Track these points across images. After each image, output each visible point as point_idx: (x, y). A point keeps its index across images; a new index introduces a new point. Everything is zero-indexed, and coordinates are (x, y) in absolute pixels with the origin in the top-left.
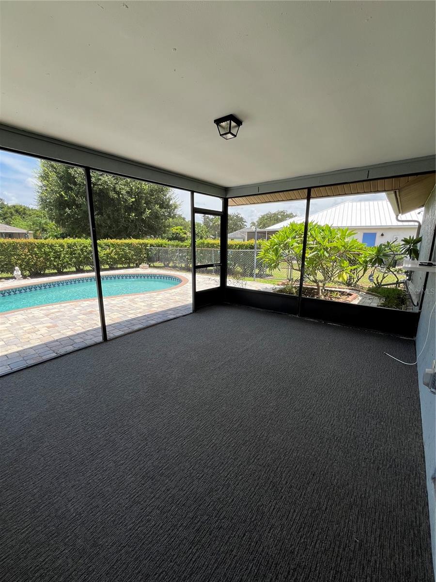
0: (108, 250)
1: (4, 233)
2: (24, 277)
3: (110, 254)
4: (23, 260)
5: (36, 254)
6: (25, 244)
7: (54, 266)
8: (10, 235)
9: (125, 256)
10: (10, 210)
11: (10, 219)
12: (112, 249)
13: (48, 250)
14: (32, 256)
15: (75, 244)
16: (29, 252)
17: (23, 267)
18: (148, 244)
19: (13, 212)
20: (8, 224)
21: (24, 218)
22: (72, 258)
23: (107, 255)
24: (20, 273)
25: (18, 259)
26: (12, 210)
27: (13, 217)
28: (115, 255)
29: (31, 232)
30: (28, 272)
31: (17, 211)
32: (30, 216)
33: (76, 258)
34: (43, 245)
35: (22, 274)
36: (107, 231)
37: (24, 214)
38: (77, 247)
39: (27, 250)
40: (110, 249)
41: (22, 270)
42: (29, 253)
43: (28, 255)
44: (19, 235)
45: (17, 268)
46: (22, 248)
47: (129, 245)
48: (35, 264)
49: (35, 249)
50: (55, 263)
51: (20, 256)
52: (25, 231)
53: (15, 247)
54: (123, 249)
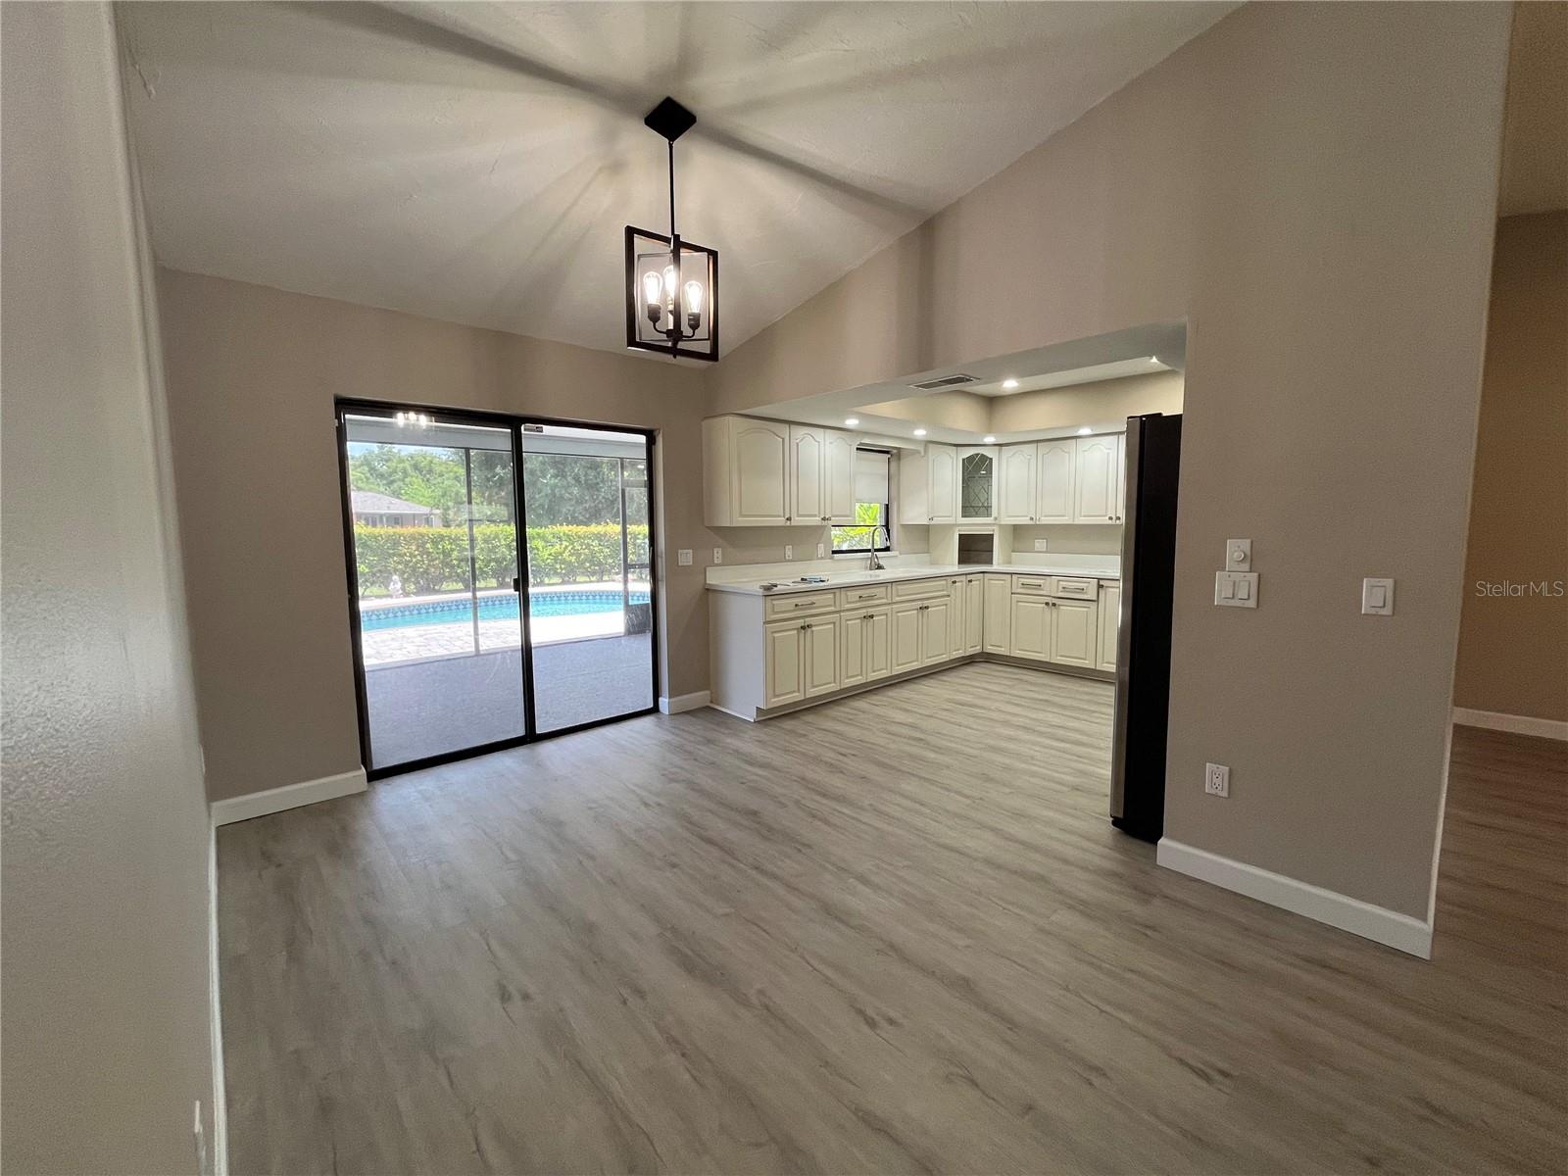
0: (558, 547)
1: (385, 514)
2: (406, 594)
3: (561, 554)
4: (406, 564)
5: (429, 554)
6: (413, 537)
7: (458, 575)
8: (397, 520)
9: (592, 558)
10: (402, 465)
11: (401, 484)
12: (565, 543)
13: (449, 547)
14: (422, 557)
15: (497, 536)
16: (417, 550)
17: (405, 576)
18: (639, 534)
19: (408, 468)
20: (397, 494)
21: (428, 480)
22: (489, 561)
23: (556, 557)
24: (399, 585)
25: (399, 563)
26: (407, 465)
27: (407, 480)
28: (571, 555)
29: (438, 511)
30: (413, 587)
31: (416, 467)
32: (441, 475)
33: (496, 560)
34: (442, 538)
35: (403, 589)
36: (572, 509)
37: (430, 471)
38: (499, 541)
39: (414, 548)
40: (561, 544)
41: (405, 581)
42: (416, 553)
43: (415, 556)
44: (413, 519)
45: (395, 577)
46: (408, 543)
47: (599, 537)
48: (426, 572)
49: (428, 546)
50: (459, 571)
51: (403, 557)
52: (425, 510)
53: (396, 543)
54: (588, 545)
